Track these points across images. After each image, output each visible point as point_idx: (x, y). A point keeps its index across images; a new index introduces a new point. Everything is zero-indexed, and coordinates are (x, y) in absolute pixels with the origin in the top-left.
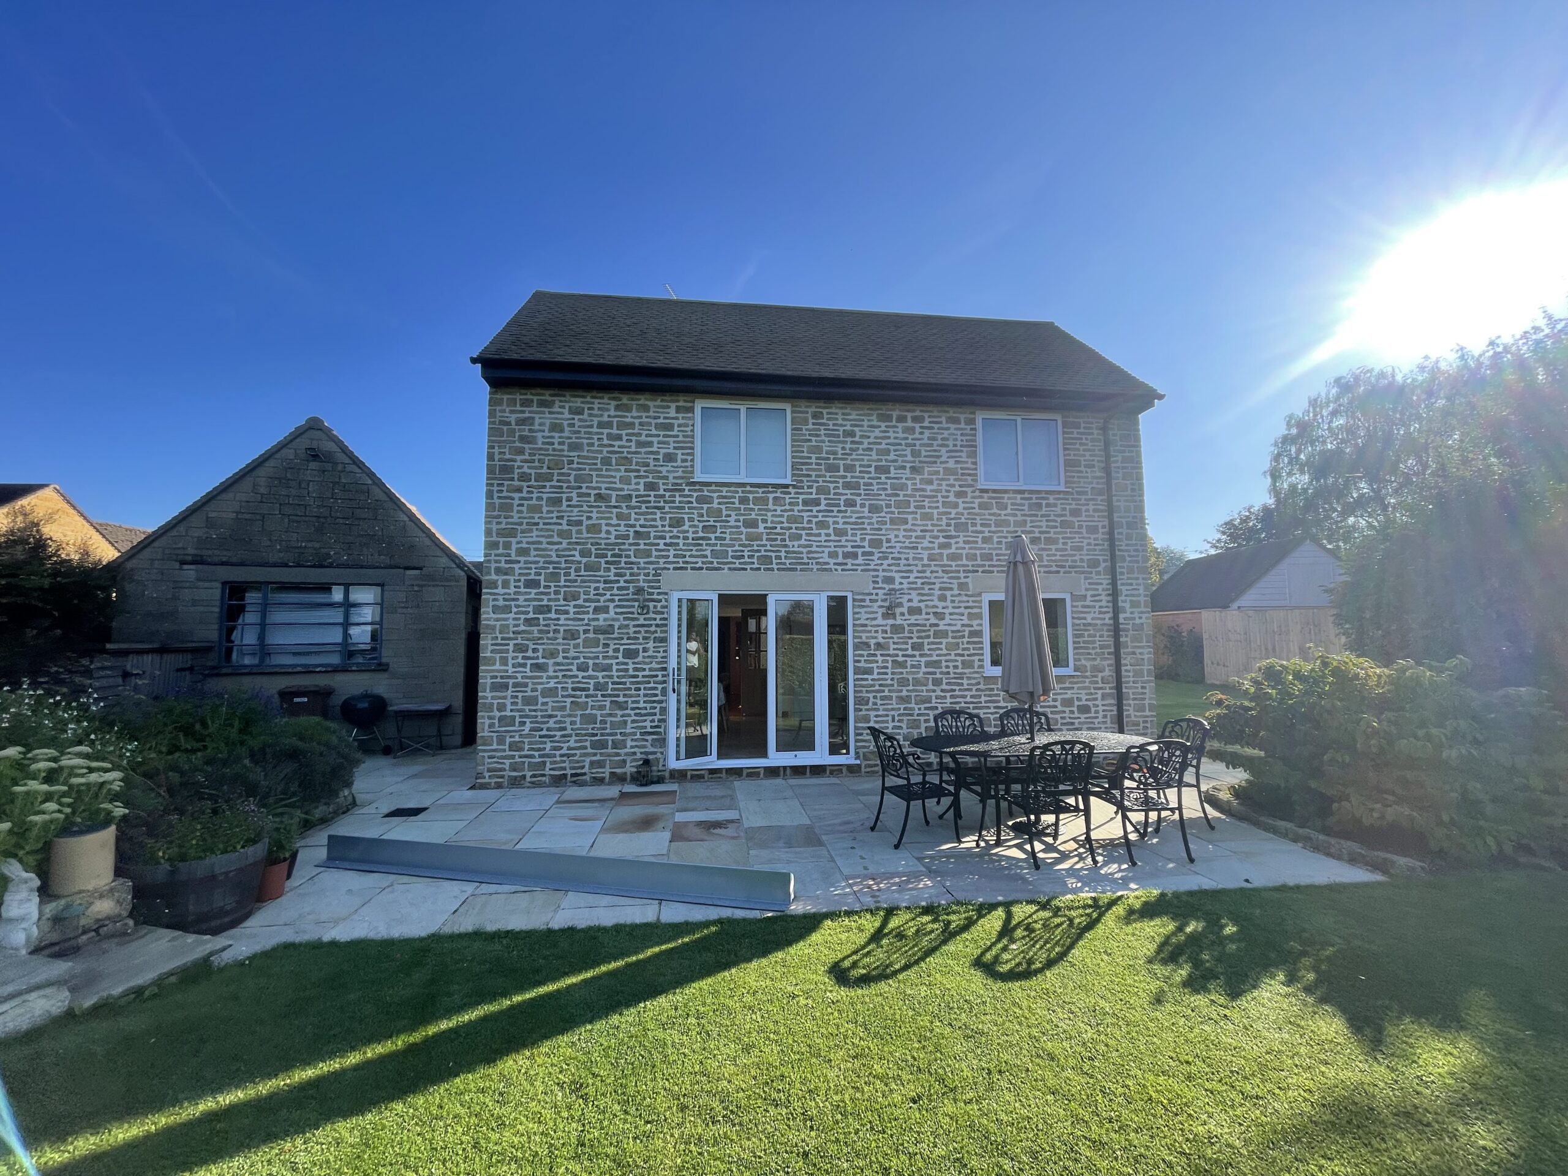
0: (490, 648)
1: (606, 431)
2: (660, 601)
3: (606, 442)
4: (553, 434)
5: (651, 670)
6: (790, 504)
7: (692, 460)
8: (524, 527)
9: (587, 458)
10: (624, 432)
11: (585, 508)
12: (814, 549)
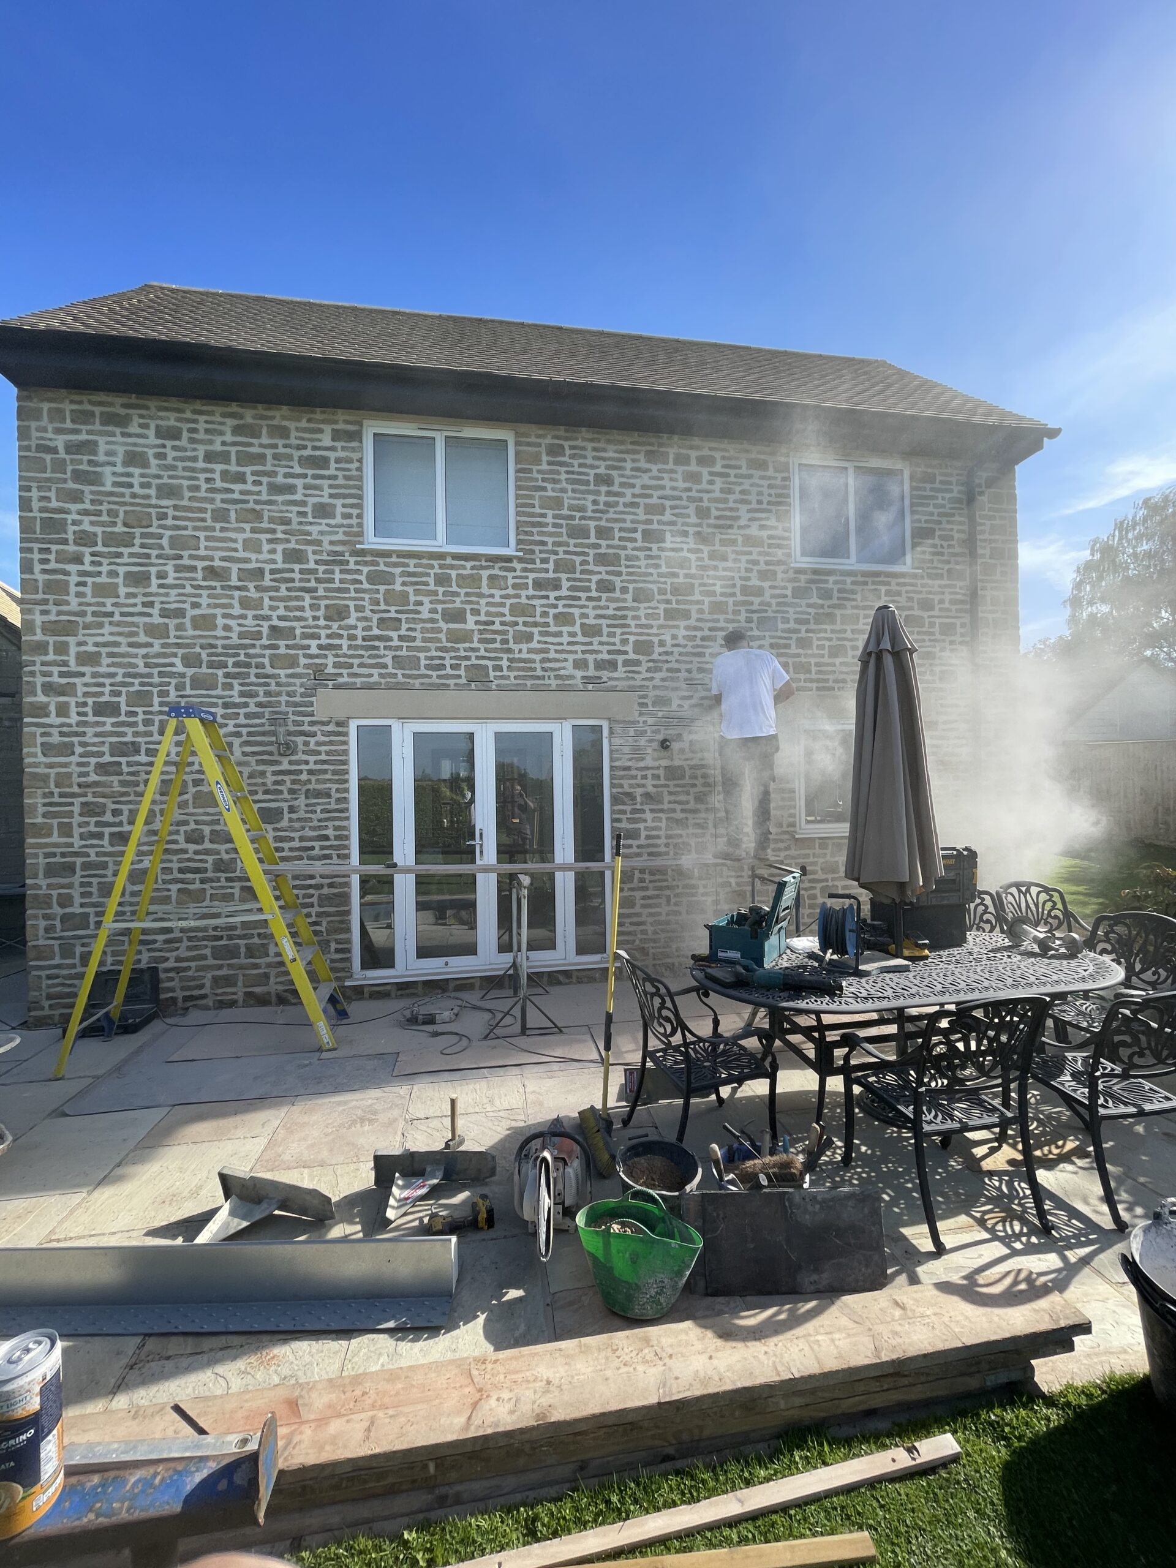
0: (41, 810)
1: (219, 467)
2: (314, 734)
3: (219, 484)
4: (131, 470)
5: (302, 839)
6: (514, 586)
7: (360, 516)
8: (89, 618)
9: (189, 509)
10: (248, 470)
11: (189, 590)
12: (552, 655)
